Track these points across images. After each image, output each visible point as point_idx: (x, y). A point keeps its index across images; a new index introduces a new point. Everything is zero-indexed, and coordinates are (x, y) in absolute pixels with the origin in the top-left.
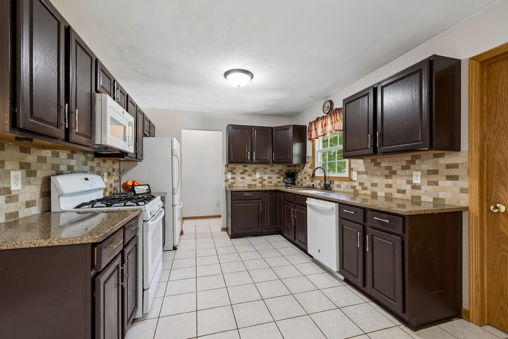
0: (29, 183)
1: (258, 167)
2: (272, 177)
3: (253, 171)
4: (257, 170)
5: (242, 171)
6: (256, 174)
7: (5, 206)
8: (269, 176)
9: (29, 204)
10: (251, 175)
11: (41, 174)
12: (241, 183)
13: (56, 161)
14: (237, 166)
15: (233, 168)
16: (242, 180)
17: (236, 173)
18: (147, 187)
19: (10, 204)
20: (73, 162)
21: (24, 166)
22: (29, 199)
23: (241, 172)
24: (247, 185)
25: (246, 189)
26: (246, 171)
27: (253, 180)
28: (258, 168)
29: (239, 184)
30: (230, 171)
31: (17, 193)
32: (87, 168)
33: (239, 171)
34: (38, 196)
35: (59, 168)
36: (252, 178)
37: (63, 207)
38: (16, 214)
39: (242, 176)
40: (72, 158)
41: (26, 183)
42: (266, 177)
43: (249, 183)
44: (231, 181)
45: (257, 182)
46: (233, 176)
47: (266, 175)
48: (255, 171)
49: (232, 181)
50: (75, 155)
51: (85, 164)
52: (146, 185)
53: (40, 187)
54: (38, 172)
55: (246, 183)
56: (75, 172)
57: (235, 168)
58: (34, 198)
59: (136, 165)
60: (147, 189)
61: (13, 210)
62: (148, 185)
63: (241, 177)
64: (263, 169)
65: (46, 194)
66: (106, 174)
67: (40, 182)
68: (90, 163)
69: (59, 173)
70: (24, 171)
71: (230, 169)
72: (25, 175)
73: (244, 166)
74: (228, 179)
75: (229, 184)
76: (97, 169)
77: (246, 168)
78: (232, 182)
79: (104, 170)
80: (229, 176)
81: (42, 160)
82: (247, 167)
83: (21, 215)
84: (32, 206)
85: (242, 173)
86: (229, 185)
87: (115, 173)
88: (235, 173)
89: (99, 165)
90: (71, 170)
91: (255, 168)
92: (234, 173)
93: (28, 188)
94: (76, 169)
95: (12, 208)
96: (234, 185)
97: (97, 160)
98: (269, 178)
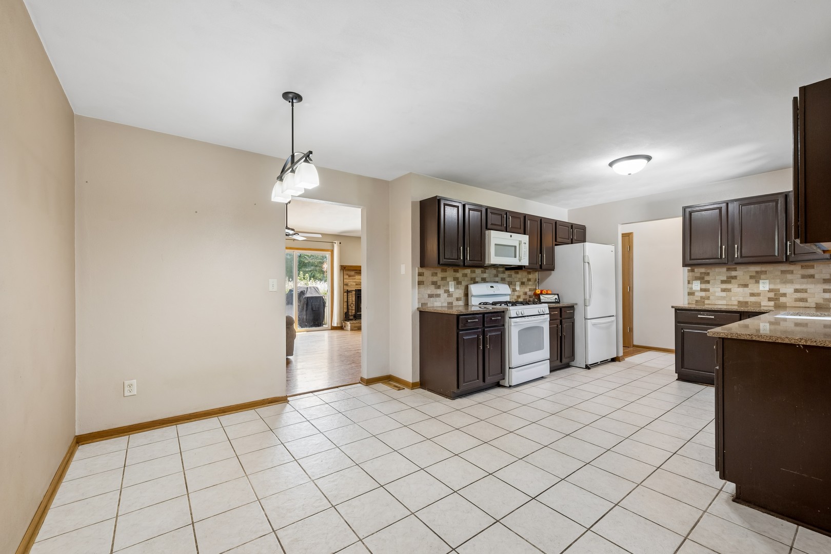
0: (458, 288)
1: (763, 269)
2: (807, 289)
3: (751, 277)
4: (763, 276)
5: (725, 278)
6: (759, 282)
7: (447, 298)
8: (798, 287)
9: (458, 299)
10: (746, 286)
11: (464, 283)
12: (723, 298)
13: (473, 275)
14: (713, 269)
15: (705, 273)
16: (724, 294)
17: (711, 282)
18: (556, 297)
19: (449, 298)
20: (485, 275)
21: (456, 279)
22: (458, 296)
23: (721, 281)
24: (736, 303)
25: (735, 308)
26: (735, 277)
27: (752, 295)
28: (766, 271)
29: (718, 299)
30: (696, 279)
31: (452, 293)
32: (497, 279)
33: (717, 277)
34: (463, 296)
35: (475, 279)
36: (747, 291)
37: (473, 303)
38: (452, 303)
39: (725, 286)
40: (485, 273)
41: (456, 288)
42: (788, 289)
43: (741, 299)
44: (699, 294)
45: (761, 298)
46: (704, 286)
47: (788, 285)
48: (756, 278)
49: (703, 294)
50: (487, 271)
51: (496, 276)
52: (555, 294)
53: (463, 290)
54: (462, 282)
55: (733, 299)
56: (487, 282)
57: (708, 274)
58: (460, 297)
59: (551, 274)
60: (556, 299)
61: (450, 301)
62: (558, 295)
63: (722, 289)
64: (779, 273)
65: (466, 295)
66: (518, 283)
67: (463, 288)
68: (501, 275)
69: (475, 282)
70: (455, 282)
71: (698, 275)
72: (456, 283)
73: (728, 269)
74: (693, 291)
75: (697, 299)
76: (508, 279)
77: (734, 273)
78: (701, 297)
79: (515, 280)
80: (696, 287)
81: (465, 275)
82: (736, 271)
83: (454, 304)
84: (460, 300)
85: (723, 282)
86: (697, 301)
87: (530, 283)
88: (708, 282)
89: (510, 276)
90: (484, 280)
91: (757, 272)
92: (706, 281)
93: (457, 291)
94: (487, 280)
95: (450, 300)
96: (707, 302)
97: (508, 273)
98: (796, 291)
